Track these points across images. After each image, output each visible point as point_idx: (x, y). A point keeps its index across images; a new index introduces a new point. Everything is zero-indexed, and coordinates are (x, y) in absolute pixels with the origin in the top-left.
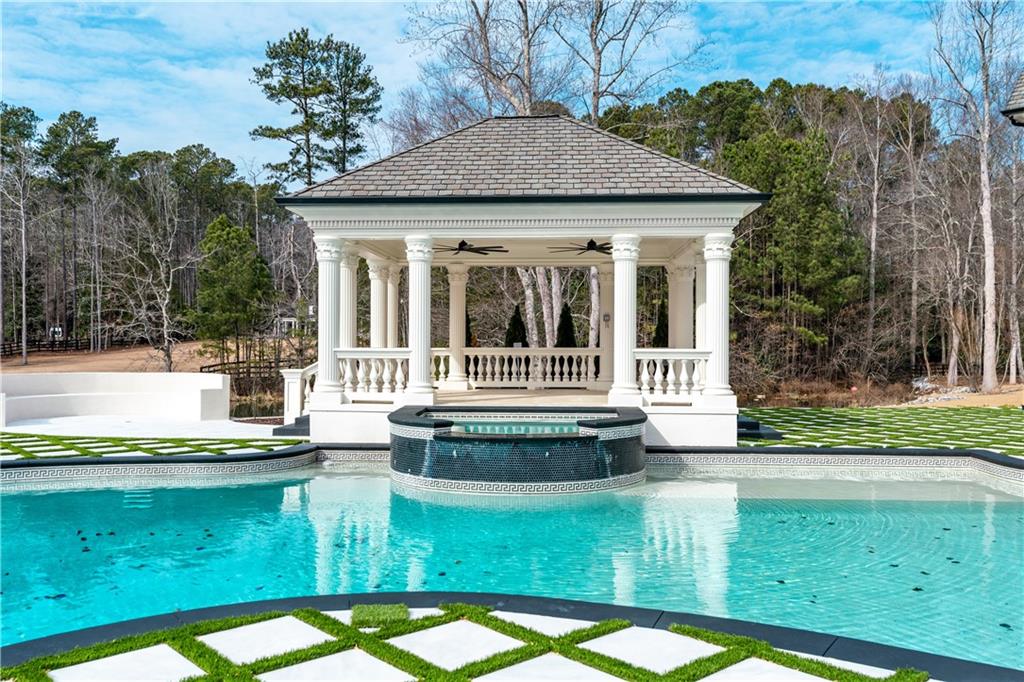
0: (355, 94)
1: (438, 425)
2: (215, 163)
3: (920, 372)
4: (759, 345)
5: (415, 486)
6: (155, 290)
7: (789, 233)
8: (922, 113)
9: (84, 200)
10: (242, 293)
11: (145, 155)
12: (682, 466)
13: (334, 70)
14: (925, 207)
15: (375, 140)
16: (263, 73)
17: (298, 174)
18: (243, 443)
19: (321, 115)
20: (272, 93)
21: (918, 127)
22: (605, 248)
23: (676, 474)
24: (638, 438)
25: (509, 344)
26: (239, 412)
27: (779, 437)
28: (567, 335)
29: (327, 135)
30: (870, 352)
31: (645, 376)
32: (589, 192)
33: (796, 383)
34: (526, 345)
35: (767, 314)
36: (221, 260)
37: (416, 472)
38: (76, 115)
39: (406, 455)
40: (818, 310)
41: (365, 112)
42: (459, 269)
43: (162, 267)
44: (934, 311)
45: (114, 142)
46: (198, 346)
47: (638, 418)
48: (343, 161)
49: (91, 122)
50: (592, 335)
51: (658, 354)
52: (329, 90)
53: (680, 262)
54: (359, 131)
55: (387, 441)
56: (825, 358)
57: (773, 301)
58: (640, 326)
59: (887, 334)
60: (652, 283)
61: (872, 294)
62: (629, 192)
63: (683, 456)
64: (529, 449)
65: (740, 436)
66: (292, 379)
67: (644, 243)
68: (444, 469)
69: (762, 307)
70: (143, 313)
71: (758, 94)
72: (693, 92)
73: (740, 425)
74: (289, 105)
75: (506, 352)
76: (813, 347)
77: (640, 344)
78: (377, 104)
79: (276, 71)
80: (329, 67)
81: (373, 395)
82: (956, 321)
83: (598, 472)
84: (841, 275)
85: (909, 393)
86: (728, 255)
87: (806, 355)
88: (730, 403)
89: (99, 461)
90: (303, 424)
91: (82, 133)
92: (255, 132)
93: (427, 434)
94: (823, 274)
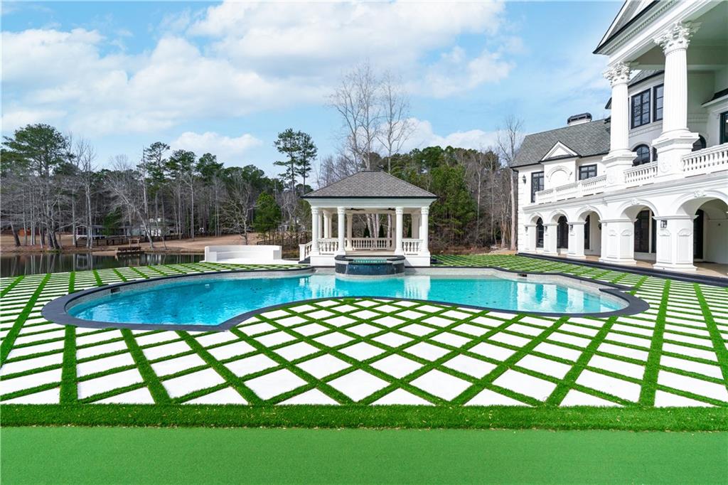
0: (308, 150)
1: (350, 260)
2: (257, 171)
3: (494, 243)
4: (442, 235)
5: (342, 277)
6: (242, 216)
7: (451, 198)
8: (496, 158)
9: (213, 184)
10: (272, 218)
11: (233, 168)
12: (415, 271)
13: (301, 143)
14: (496, 190)
15: (315, 165)
16: (277, 143)
17: (290, 177)
18: (292, 266)
19: (297, 157)
20: (281, 150)
21: (494, 163)
22: (394, 210)
23: (413, 274)
24: (403, 264)
25: (365, 237)
26: (284, 257)
27: (442, 263)
28: (382, 233)
29: (299, 164)
30: (477, 237)
31: (405, 247)
32: (390, 195)
33: (453, 247)
34: (369, 237)
35: (444, 225)
36: (264, 206)
37: (343, 273)
38: (209, 154)
39: (340, 269)
40: (461, 223)
41: (311, 156)
42: (350, 215)
43: (244, 209)
44: (497, 223)
45: (222, 164)
46: (257, 235)
47: (403, 258)
48: (304, 173)
49: (214, 157)
50: (389, 233)
51: (408, 240)
52: (300, 149)
53: (415, 213)
54: (310, 163)
55: (334, 265)
56: (463, 239)
57: (446, 220)
58: (403, 229)
59: (482, 231)
60: (407, 218)
61: (478, 218)
62: (401, 195)
63: (416, 269)
64: (375, 267)
65: (431, 263)
66: (302, 247)
67: (404, 209)
68: (352, 272)
69: (443, 223)
70: (238, 224)
71: (442, 151)
72: (421, 150)
73: (431, 260)
74: (286, 154)
75: (364, 239)
76: (459, 235)
77: (404, 237)
78: (315, 154)
79: (282, 142)
80: (299, 141)
81: (328, 252)
82: (504, 226)
83: (392, 272)
84: (468, 212)
85: (489, 250)
86: (428, 213)
87: (457, 238)
88: (428, 254)
89: (253, 271)
90: (308, 260)
91: (211, 161)
92: (275, 163)
93: (347, 263)
94: (462, 212)
